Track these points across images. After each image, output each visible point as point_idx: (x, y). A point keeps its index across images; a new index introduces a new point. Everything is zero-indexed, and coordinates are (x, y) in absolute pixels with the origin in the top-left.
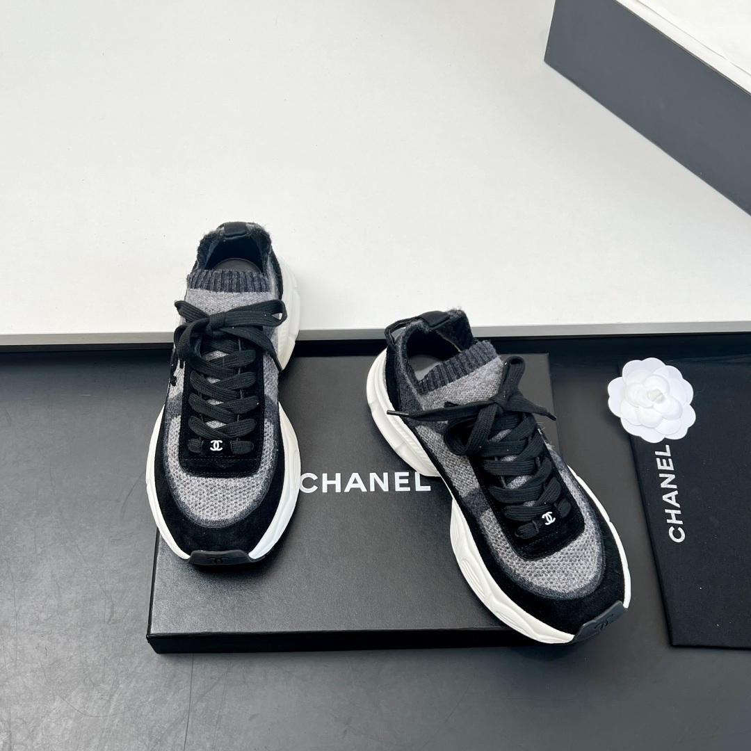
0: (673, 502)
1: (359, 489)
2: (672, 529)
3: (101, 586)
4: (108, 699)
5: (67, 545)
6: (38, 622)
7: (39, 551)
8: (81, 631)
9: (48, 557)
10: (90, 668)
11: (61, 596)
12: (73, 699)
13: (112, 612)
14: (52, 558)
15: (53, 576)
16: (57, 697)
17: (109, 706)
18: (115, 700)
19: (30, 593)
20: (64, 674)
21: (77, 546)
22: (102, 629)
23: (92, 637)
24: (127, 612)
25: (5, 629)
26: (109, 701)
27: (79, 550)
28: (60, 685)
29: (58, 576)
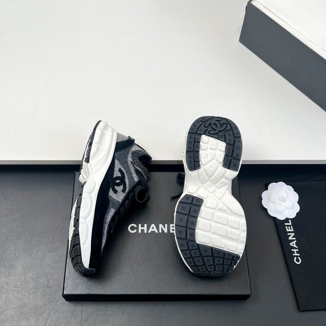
0: (295, 246)
1: (155, 231)
2: (295, 258)
3: (43, 271)
4: (46, 321)
5: (29, 252)
6: (16, 286)
7: (17, 255)
8: (34, 291)
9: (21, 258)
10: (38, 307)
11: (26, 275)
12: (31, 321)
13: (48, 283)
14: (22, 258)
15: (23, 266)
16: (24, 320)
17: (46, 324)
18: (49, 321)
19: (13, 274)
20: (27, 310)
21: (33, 253)
22: (44, 290)
23: (39, 294)
24: (54, 283)
25: (2, 289)
26: (46, 322)
27: (34, 255)
28: (26, 314)
29: (25, 266)
